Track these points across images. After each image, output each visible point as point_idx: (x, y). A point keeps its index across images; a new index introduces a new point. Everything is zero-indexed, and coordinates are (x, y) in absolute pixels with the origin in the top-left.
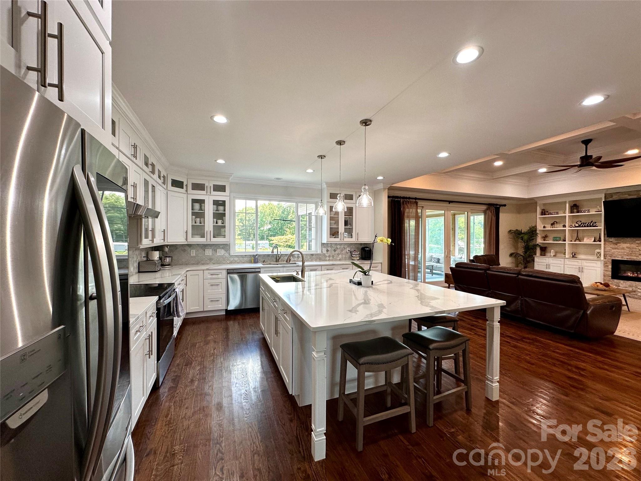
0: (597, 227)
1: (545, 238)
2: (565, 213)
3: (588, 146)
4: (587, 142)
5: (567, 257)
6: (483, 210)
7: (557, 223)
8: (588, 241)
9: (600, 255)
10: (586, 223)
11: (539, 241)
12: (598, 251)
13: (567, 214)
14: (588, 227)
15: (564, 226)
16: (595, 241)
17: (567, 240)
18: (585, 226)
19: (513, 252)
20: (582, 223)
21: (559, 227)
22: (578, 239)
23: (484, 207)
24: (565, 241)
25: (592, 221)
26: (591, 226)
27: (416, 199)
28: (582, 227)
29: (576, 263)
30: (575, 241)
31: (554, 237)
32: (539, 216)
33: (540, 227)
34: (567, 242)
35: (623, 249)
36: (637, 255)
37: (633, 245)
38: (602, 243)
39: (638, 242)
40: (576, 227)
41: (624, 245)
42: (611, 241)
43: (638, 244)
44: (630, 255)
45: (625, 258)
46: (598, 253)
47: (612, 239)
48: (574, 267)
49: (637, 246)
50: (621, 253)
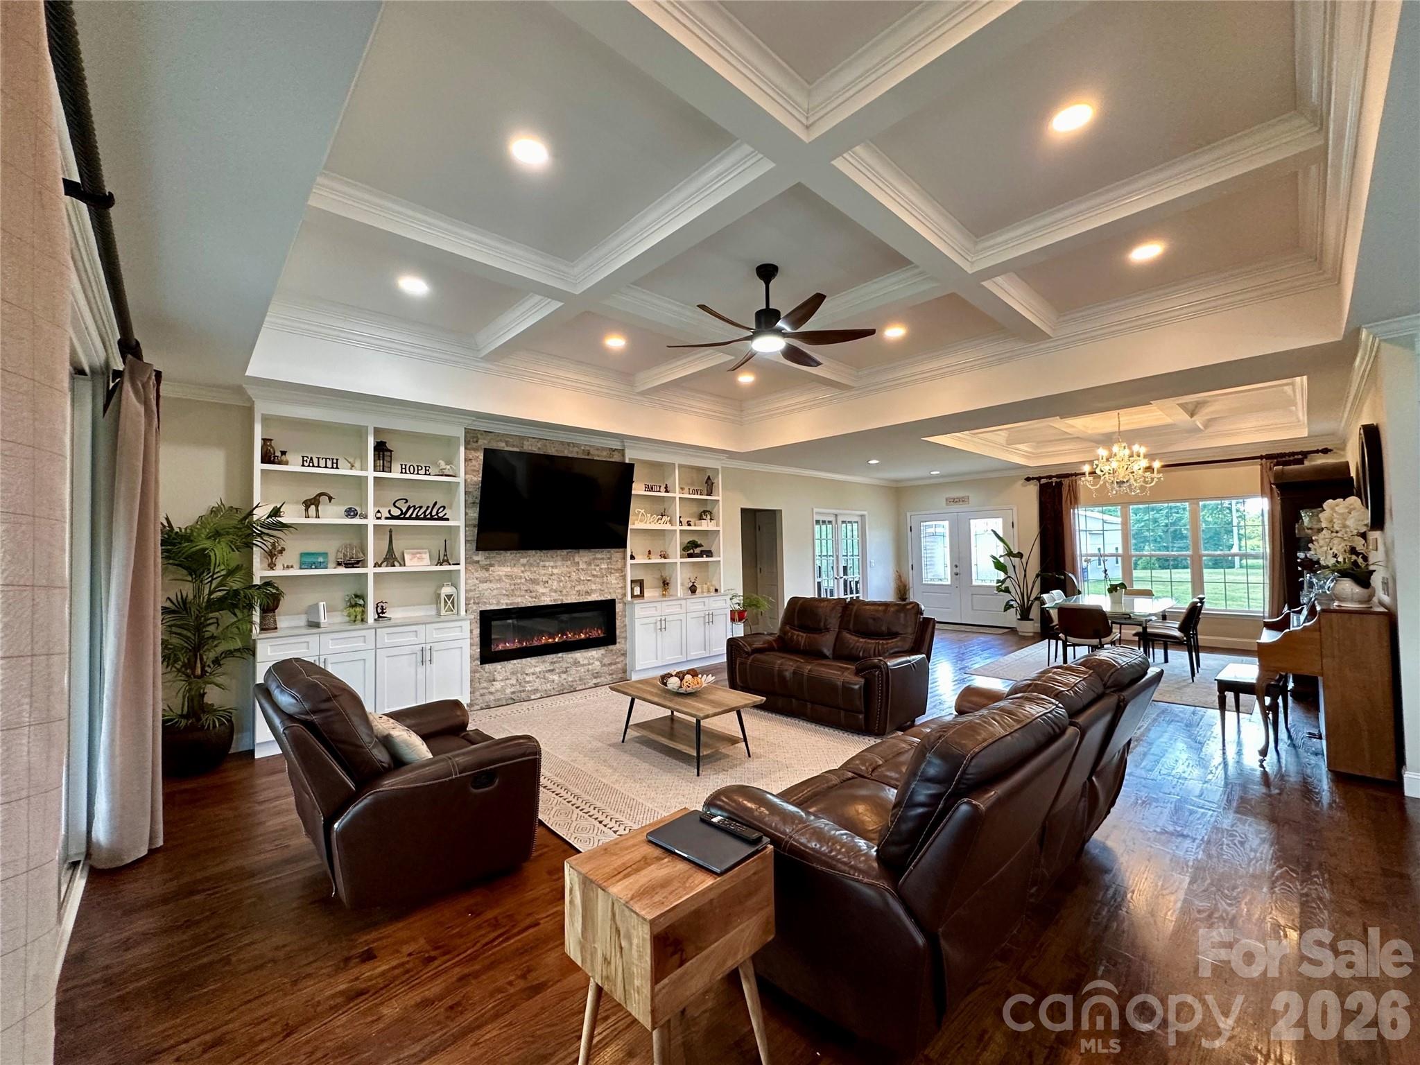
0: (448, 519)
1: (279, 554)
2: (356, 467)
3: (771, 285)
4: (769, 272)
5: (372, 620)
7: (330, 498)
8: (418, 562)
9: (456, 603)
10: (421, 507)
11: (261, 570)
12: (448, 590)
13: (371, 474)
14: (425, 518)
15: (354, 514)
16: (440, 563)
17: (368, 560)
18: (417, 518)
20: (409, 508)
21: (331, 515)
22: (392, 557)
25: (436, 503)
26: (432, 518)
28: (410, 518)
29: (411, 638)
30: (385, 565)
31: (302, 555)
32: (258, 466)
34: (370, 570)
35: (500, 580)
36: (523, 593)
37: (515, 570)
38: (462, 567)
39: (523, 561)
40: (393, 518)
41: (501, 571)
42: (478, 562)
43: (524, 565)
44: (511, 593)
45: (504, 604)
46: (449, 597)
47: (480, 557)
48: (407, 650)
49: (523, 572)
50: (495, 592)
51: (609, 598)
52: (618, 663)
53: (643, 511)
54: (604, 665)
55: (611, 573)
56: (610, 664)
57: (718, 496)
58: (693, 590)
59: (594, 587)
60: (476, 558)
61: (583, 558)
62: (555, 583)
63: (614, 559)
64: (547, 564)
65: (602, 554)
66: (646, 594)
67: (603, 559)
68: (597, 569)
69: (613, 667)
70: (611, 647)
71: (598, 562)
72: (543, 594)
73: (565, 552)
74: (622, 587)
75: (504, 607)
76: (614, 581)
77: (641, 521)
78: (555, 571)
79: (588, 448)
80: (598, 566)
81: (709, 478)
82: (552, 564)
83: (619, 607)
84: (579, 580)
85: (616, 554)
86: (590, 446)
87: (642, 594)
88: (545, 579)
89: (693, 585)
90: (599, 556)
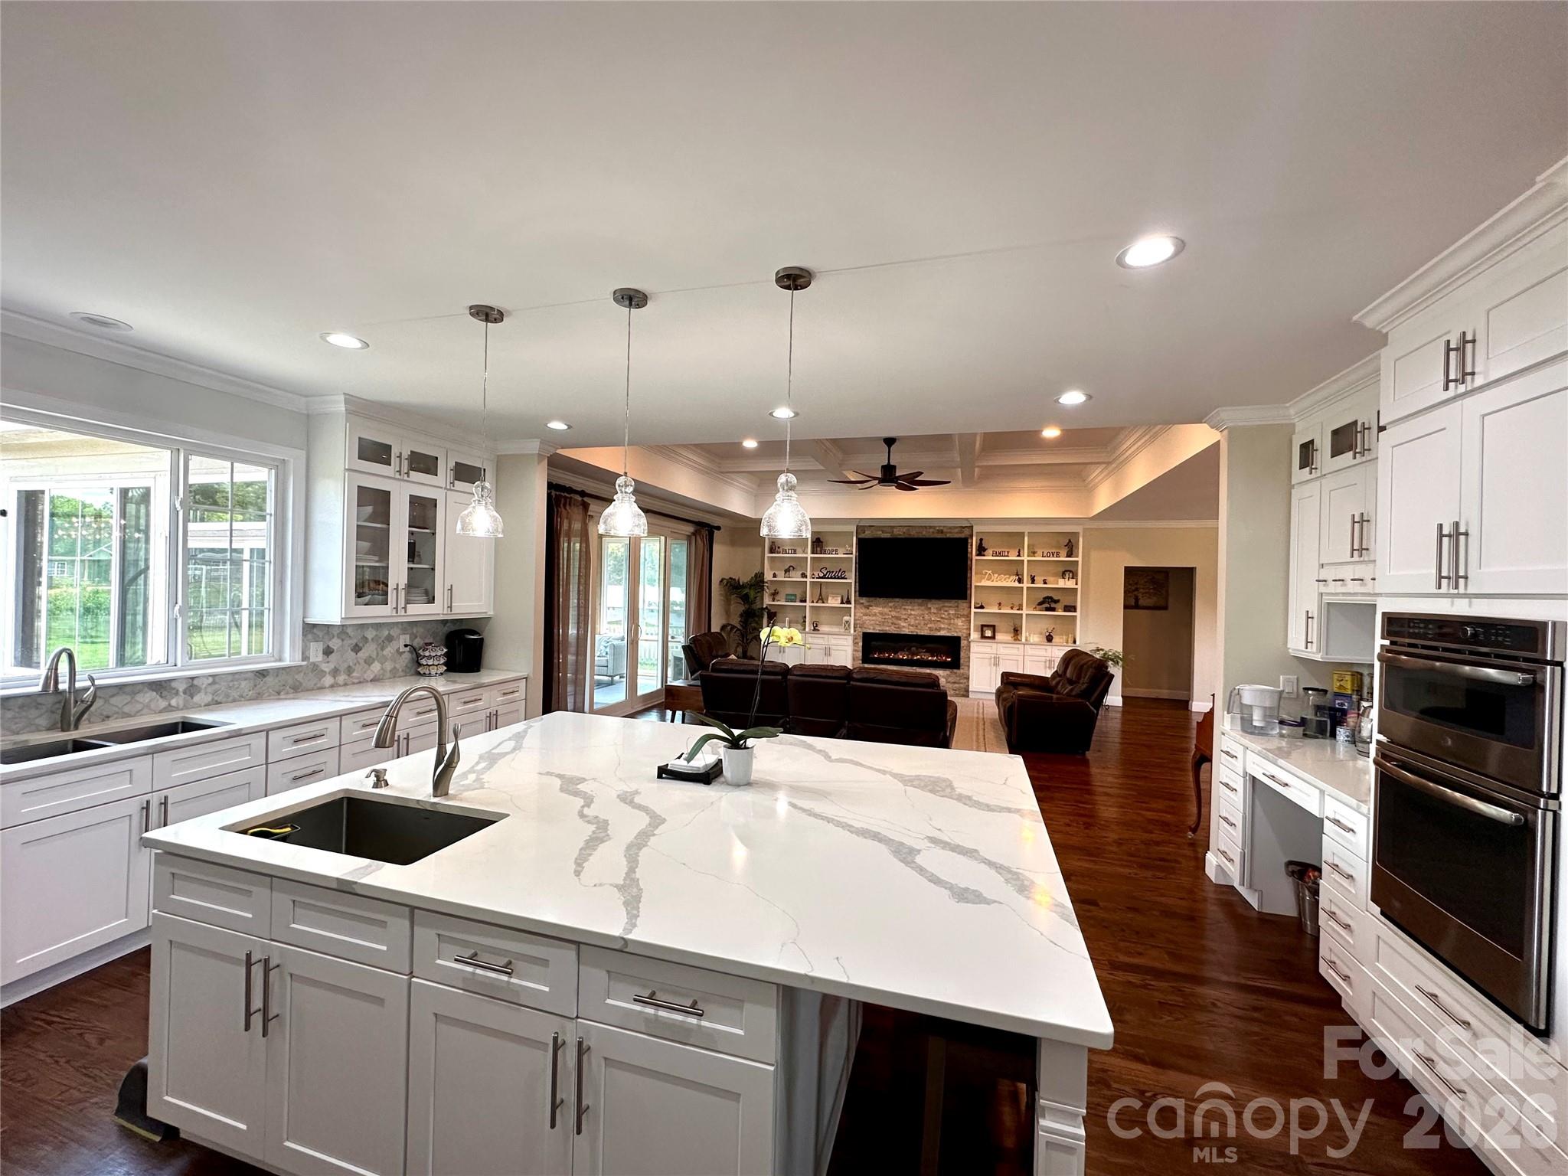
0: (847, 578)
1: (774, 595)
2: (804, 552)
4: (890, 442)
5: (807, 630)
6: (687, 533)
7: (794, 568)
8: (834, 602)
9: (849, 625)
10: (833, 572)
11: (767, 601)
12: (846, 618)
13: (809, 555)
14: (835, 578)
15: (804, 575)
16: (842, 603)
17: (808, 599)
18: (831, 578)
19: (724, 622)
20: (827, 572)
21: (796, 577)
22: (821, 599)
23: (689, 529)
24: (805, 601)
25: (840, 570)
26: (838, 578)
27: (583, 494)
28: (828, 578)
29: (821, 641)
30: (817, 602)
31: (787, 595)
32: (767, 554)
33: (768, 576)
34: (808, 604)
35: (875, 615)
36: (890, 624)
37: (885, 610)
38: (852, 606)
39: (890, 604)
40: (820, 578)
41: (876, 610)
42: (862, 603)
43: (891, 607)
44: (882, 624)
45: (878, 630)
46: (847, 622)
47: (864, 600)
48: (820, 647)
49: (890, 611)
50: (872, 622)
51: (956, 635)
52: (962, 683)
53: (990, 572)
54: (949, 682)
55: (958, 617)
56: (955, 683)
57: (1077, 557)
58: (1049, 639)
59: (943, 626)
60: (862, 601)
61: (934, 606)
62: (913, 621)
63: (960, 607)
64: (907, 607)
65: (953, 603)
66: (996, 637)
67: (951, 607)
68: (946, 613)
69: (956, 685)
70: (955, 671)
71: (946, 609)
72: (904, 627)
73: (920, 601)
74: (967, 629)
75: (878, 632)
76: (960, 624)
77: (988, 580)
78: (913, 612)
79: (941, 528)
80: (946, 611)
81: (1070, 541)
82: (910, 607)
83: (963, 643)
84: (930, 620)
85: (962, 604)
86: (944, 527)
87: (993, 637)
88: (904, 617)
89: (1049, 635)
90: (946, 604)
